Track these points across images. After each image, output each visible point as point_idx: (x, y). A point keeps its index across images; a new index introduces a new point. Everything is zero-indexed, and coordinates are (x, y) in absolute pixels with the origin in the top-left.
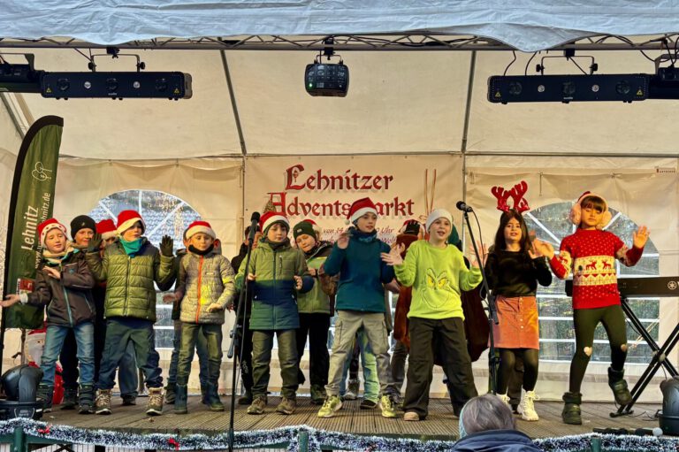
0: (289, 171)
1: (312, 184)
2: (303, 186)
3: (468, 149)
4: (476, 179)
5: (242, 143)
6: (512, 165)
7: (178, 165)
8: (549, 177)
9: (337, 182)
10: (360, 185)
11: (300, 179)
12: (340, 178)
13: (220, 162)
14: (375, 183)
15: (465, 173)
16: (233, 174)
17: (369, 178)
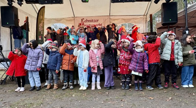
0: (82, 19)
1: (86, 21)
3: (110, 15)
4: (112, 20)
5: (74, 15)
6: (118, 18)
7: (64, 19)
8: (123, 19)
9: (90, 21)
10: (93, 21)
11: (84, 21)
12: (90, 20)
15: (110, 19)
16: (73, 20)
17: (95, 20)
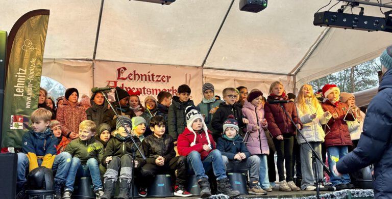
0: (119, 70)
1: (131, 77)
2: (126, 79)
3: (205, 66)
4: (207, 80)
5: (95, 53)
6: (223, 75)
7: (55, 63)
8: (239, 81)
10: (155, 79)
11: (125, 75)
12: (145, 75)
13: (80, 63)
14: (162, 79)
15: (203, 77)
16: (87, 69)
17: (159, 76)
